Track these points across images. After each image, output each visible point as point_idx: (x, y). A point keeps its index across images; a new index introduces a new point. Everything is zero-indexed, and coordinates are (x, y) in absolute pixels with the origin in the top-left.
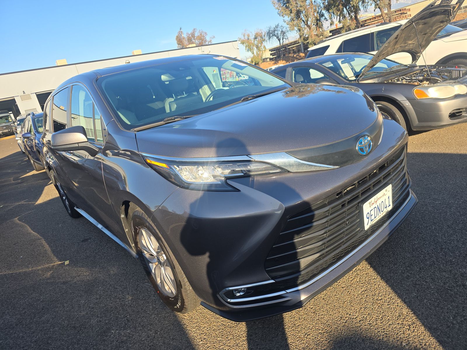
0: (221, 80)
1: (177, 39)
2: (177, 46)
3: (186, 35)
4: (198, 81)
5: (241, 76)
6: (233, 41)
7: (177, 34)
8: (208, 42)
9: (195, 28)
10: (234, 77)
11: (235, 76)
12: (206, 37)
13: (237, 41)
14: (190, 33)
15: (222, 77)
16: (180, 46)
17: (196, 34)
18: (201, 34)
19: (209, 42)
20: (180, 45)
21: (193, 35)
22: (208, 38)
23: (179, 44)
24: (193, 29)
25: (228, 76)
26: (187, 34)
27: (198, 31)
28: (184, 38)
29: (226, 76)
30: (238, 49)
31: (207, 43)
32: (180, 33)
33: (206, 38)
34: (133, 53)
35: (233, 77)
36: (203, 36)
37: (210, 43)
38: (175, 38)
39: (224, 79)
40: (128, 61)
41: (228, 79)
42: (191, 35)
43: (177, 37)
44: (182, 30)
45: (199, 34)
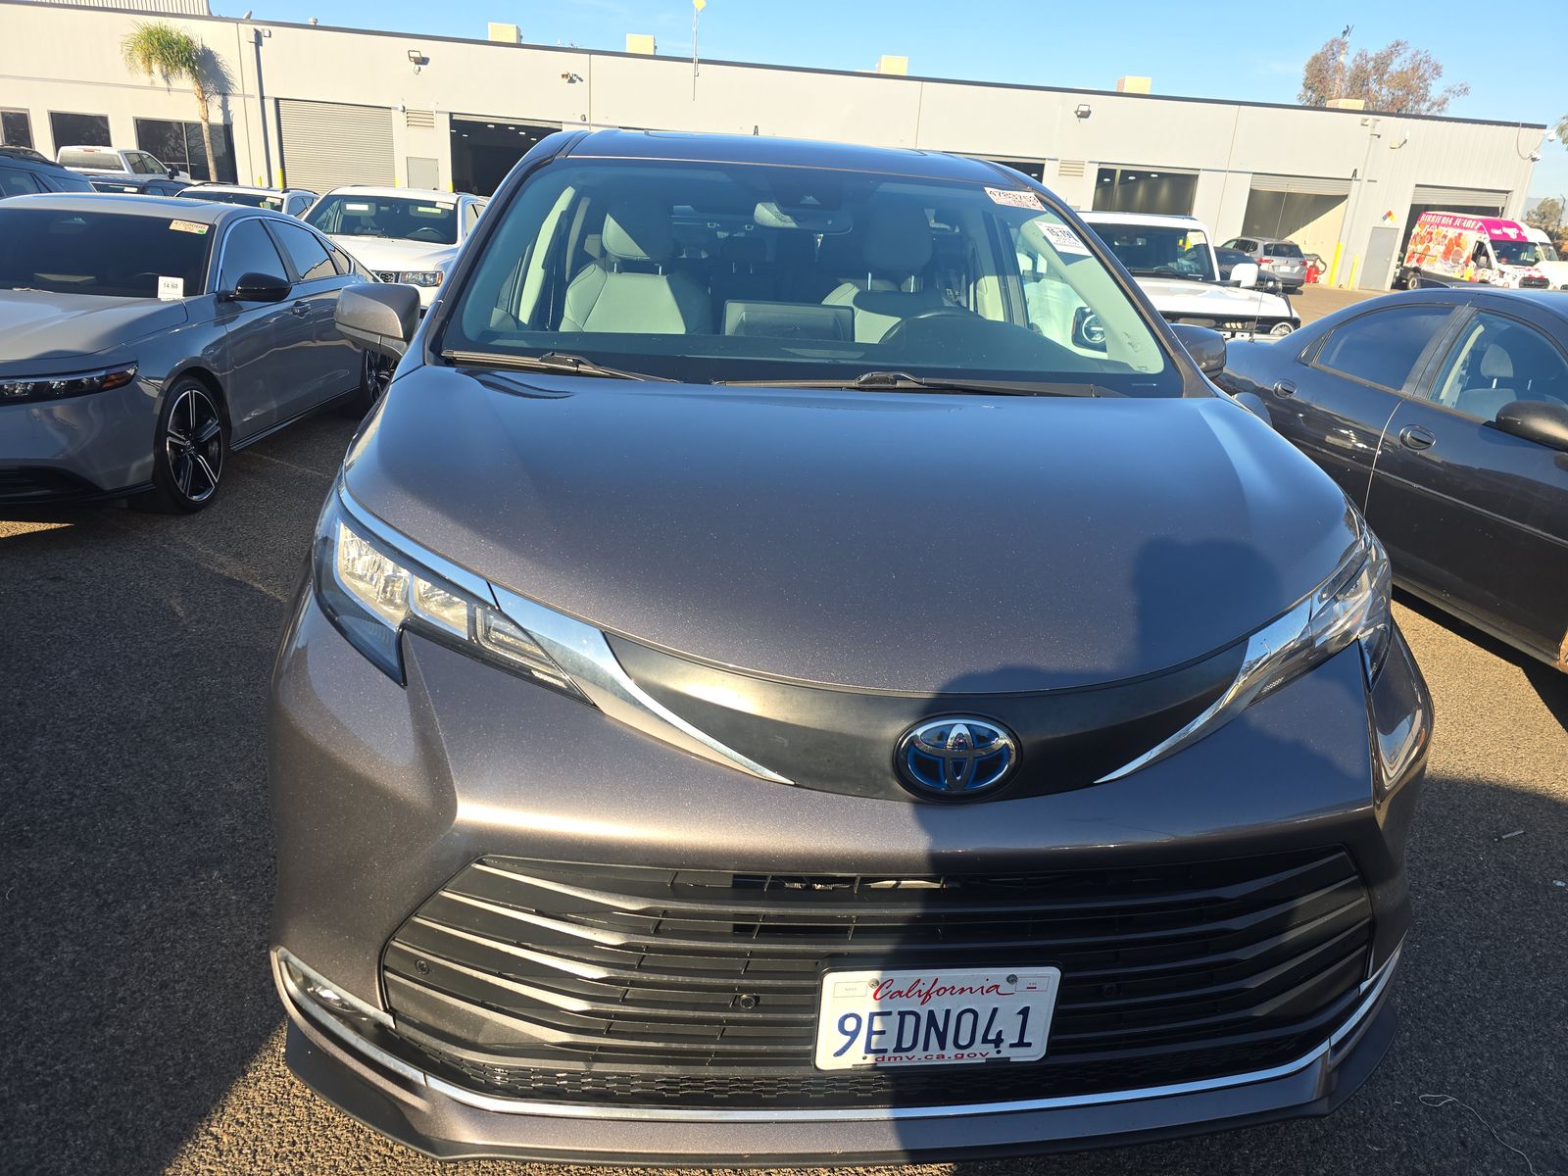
0: (1401, 259)
1: (1310, 66)
2: (1298, 92)
3: (1355, 60)
4: (974, 256)
5: (1489, 267)
6: (1525, 125)
7: (1317, 49)
8: (1428, 104)
9: (1403, 39)
10: (1461, 261)
11: (1464, 259)
12: (1433, 82)
13: (1544, 127)
14: (1372, 54)
15: (1411, 247)
16: (1309, 94)
17: (1396, 66)
18: (1415, 69)
19: (1434, 104)
20: (1314, 91)
21: (1382, 63)
22: (1436, 90)
23: (1310, 88)
24: (1391, 42)
25: (1438, 249)
26: (1361, 55)
27: (1408, 54)
28: (1340, 69)
29: (1428, 248)
30: (1534, 160)
31: (1423, 108)
32: (1336, 46)
33: (1430, 88)
34: (1122, 83)
35: (1456, 261)
36: (1419, 78)
37: (1435, 108)
38: (1307, 59)
39: (1415, 260)
40: (1085, 109)
41: (1431, 264)
42: (1372, 63)
43: (1316, 59)
44: (1347, 38)
45: (1408, 66)
